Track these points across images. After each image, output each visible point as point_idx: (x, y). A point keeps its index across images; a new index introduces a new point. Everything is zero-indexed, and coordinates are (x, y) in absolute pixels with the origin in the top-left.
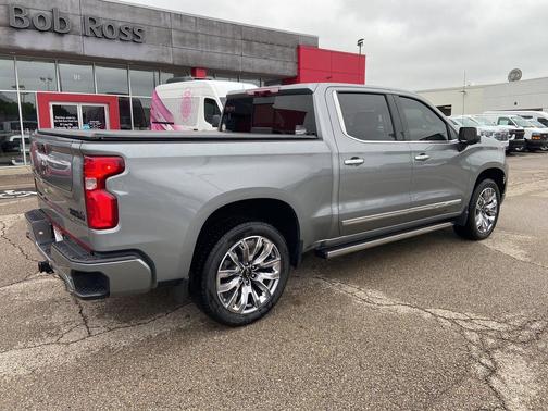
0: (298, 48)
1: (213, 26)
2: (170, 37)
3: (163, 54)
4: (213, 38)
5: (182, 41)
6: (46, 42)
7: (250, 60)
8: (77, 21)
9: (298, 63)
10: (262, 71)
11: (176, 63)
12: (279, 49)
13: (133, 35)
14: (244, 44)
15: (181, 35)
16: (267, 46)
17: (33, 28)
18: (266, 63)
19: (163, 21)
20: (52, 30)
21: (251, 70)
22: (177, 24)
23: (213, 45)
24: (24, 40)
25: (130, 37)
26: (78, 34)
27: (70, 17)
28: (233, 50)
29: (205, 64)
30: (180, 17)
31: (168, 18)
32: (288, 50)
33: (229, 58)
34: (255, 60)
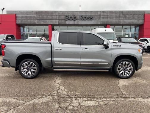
0: (144, 15)
1: (113, 12)
2: (100, 17)
3: (98, 22)
4: (113, 16)
5: (103, 18)
6: (72, 22)
7: (125, 20)
8: (78, 17)
9: (144, 20)
10: (129, 23)
11: (101, 24)
12: (136, 16)
13: (91, 18)
14: (123, 16)
15: (103, 16)
16: (132, 16)
17: (69, 20)
18: (131, 21)
19: (99, 14)
20: (73, 20)
21: (125, 23)
22: (102, 14)
23: (112, 18)
24: (68, 22)
25: (90, 19)
26: (78, 20)
27: (77, 16)
28: (119, 18)
29: (109, 23)
30: (103, 12)
31: (100, 13)
32: (140, 16)
33: (118, 21)
34: (127, 20)
